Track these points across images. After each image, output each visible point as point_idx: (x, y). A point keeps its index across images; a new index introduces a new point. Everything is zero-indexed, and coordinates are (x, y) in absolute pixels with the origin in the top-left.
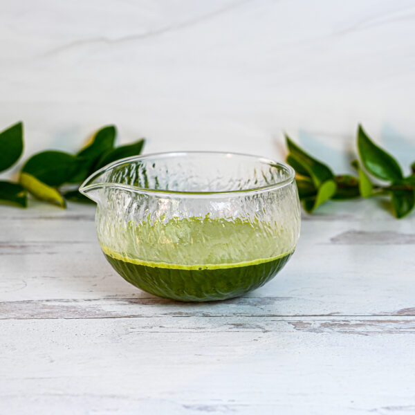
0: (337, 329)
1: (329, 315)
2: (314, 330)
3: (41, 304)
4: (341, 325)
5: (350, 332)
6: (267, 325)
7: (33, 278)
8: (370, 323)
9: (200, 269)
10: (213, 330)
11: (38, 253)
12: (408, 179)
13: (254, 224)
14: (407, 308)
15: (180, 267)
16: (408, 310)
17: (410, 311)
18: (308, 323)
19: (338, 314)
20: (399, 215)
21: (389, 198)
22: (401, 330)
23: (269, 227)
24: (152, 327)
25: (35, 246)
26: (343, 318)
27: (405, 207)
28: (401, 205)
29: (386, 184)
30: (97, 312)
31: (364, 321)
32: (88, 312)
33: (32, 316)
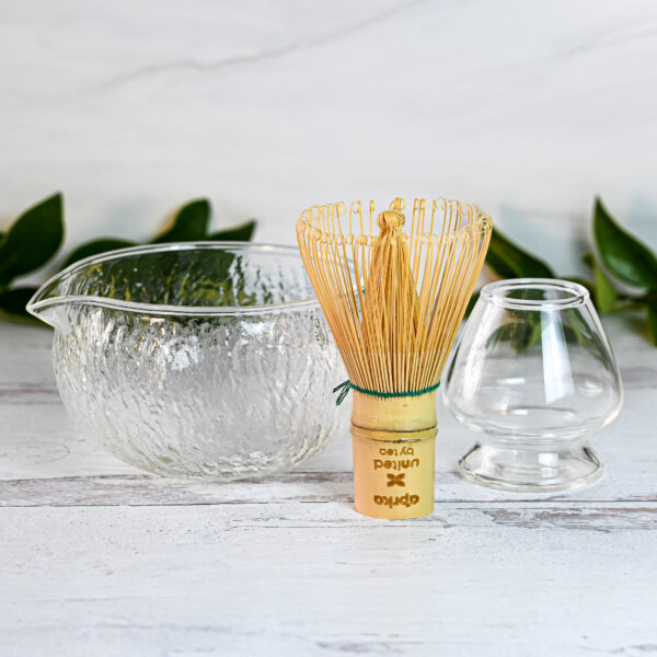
0: (561, 522)
1: (548, 501)
2: (525, 524)
3: (91, 484)
4: (567, 516)
5: (586, 528)
6: (450, 515)
7: (79, 441)
8: (614, 513)
10: (365, 523)
18: (516, 514)
19: (562, 498)
21: (643, 314)
24: (267, 520)
26: (570, 505)
29: (638, 291)
30: (182, 496)
31: (604, 509)
32: (166, 495)
33: (78, 501)
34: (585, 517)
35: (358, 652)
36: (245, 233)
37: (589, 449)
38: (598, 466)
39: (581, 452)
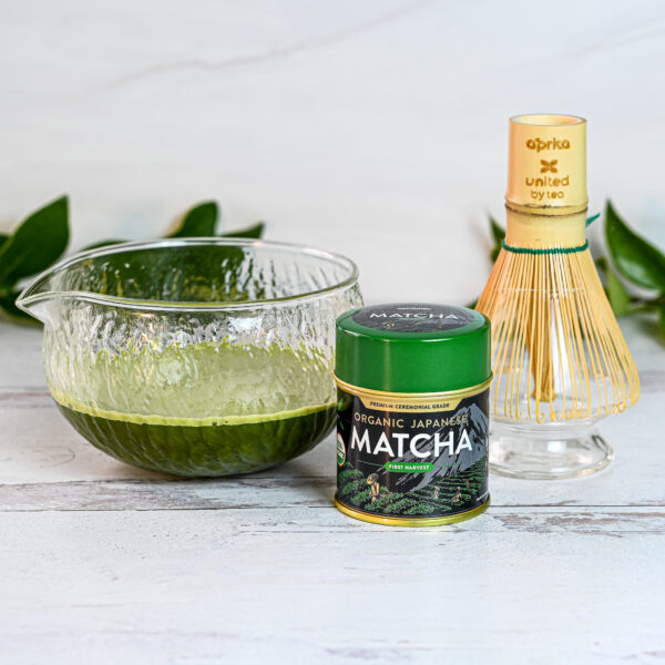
0: (572, 527)
1: (560, 505)
2: (535, 529)
3: (97, 488)
4: (578, 520)
5: (596, 532)
8: (626, 518)
9: (214, 424)
13: (298, 352)
15: (183, 422)
18: (527, 518)
21: (656, 317)
23: (323, 356)
26: (582, 510)
29: (651, 294)
30: (189, 500)
31: (616, 514)
32: (173, 500)
33: (84, 505)
34: (597, 522)
35: (367, 658)
36: (255, 232)
37: (598, 437)
38: (607, 455)
39: (590, 440)
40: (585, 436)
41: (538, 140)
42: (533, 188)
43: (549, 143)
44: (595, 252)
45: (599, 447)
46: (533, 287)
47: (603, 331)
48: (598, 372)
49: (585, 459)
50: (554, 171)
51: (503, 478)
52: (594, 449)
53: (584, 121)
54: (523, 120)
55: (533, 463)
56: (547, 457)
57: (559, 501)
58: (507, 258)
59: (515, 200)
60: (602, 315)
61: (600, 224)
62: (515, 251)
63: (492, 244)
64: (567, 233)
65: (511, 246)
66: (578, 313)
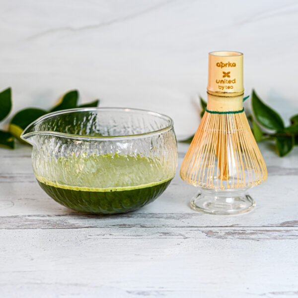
0: (237, 236)
1: (232, 226)
2: (220, 237)
3: (24, 219)
4: (240, 233)
5: (246, 239)
6: (187, 233)
7: (19, 199)
8: (261, 232)
9: (111, 191)
10: (148, 237)
11: (22, 182)
12: (288, 128)
13: (149, 158)
14: (287, 221)
16: (288, 222)
17: (289, 224)
18: (216, 232)
19: (237, 226)
20: (282, 155)
21: (274, 142)
22: (283, 237)
23: (159, 160)
24: (104, 235)
25: (20, 177)
26: (241, 228)
27: (286, 148)
28: (283, 147)
29: (272, 132)
30: (65, 224)
31: (256, 230)
32: (58, 224)
33: (18, 227)
34: (248, 234)
35: (145, 295)
36: (95, 104)
37: (248, 196)
38: (252, 204)
39: (245, 197)
40: (242, 195)
41: (221, 63)
42: (220, 84)
43: (226, 64)
44: (247, 113)
45: (249, 200)
46: (219, 129)
47: (251, 148)
48: (249, 167)
49: (243, 206)
50: (229, 76)
51: (206, 214)
52: (247, 201)
53: (242, 54)
54: (215, 54)
55: (220, 208)
56: (226, 205)
57: (231, 224)
58: (208, 116)
59: (212, 89)
60: (250, 141)
61: (249, 100)
62: (211, 112)
63: (201, 109)
64: (234, 104)
65: (210, 110)
66: (239, 140)
